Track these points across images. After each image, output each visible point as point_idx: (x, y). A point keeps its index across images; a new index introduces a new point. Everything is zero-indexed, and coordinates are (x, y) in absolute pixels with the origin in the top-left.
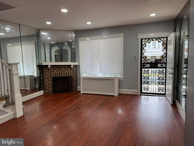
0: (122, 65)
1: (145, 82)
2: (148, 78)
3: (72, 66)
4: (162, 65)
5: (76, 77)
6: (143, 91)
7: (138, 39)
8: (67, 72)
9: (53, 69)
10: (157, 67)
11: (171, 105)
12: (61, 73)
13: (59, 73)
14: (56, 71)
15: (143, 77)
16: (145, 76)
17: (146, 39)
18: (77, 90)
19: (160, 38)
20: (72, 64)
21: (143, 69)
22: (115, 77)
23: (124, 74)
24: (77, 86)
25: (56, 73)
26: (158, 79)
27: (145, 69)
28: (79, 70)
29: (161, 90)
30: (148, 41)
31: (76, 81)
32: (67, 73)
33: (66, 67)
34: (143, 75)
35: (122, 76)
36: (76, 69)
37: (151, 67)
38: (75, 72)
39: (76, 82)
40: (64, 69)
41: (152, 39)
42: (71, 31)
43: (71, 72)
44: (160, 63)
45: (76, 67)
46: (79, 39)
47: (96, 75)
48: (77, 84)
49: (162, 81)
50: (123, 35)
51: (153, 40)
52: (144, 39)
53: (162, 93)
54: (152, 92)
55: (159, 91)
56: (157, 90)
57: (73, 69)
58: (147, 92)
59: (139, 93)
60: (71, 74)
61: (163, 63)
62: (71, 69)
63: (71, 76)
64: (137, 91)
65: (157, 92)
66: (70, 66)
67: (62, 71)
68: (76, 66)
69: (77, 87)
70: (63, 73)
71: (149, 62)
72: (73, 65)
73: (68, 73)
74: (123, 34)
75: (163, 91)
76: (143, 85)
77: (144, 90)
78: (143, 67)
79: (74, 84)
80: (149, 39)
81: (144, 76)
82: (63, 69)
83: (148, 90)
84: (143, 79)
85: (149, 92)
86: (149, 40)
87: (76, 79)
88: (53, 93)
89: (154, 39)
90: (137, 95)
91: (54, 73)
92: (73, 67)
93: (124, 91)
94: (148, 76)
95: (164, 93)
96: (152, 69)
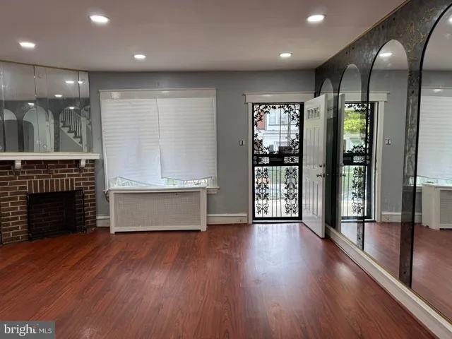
0: (214, 159)
1: (259, 196)
2: (265, 186)
3: (83, 164)
4: (293, 160)
5: (94, 192)
6: (257, 215)
7: (247, 103)
8: (69, 178)
9: (29, 173)
10: (282, 164)
11: (322, 239)
12: (52, 181)
13: (47, 182)
14: (38, 177)
15: (256, 185)
16: (259, 182)
17: (260, 105)
18: (95, 226)
19: (288, 104)
20: (84, 157)
21: (256, 168)
22: (198, 186)
23: (219, 179)
24: (95, 214)
25: (37, 182)
26: (286, 188)
27: (260, 168)
28: (101, 172)
29: (291, 209)
30: (265, 108)
31: (94, 200)
32: (67, 180)
33: (64, 167)
34: (256, 180)
35: (213, 184)
36: (93, 170)
37: (271, 164)
38: (90, 179)
39: (94, 205)
40: (61, 171)
41: (273, 105)
42: (78, 71)
43: (80, 180)
44: (289, 155)
45: (93, 166)
46: (103, 93)
47: (150, 185)
48: (95, 209)
49: (292, 191)
50: (213, 91)
51: (274, 108)
52: (257, 104)
53: (294, 215)
54: (274, 216)
55: (287, 212)
56: (284, 210)
57: (86, 170)
58: (265, 215)
59: (251, 221)
60: (80, 184)
61: (294, 155)
62: (80, 170)
63: (80, 190)
64: (246, 215)
65: (284, 215)
66: (78, 161)
67: (54, 176)
68: (92, 163)
69: (95, 217)
70: (57, 181)
71: (268, 153)
72: (87, 161)
73: (72, 180)
74: (215, 91)
75: (294, 212)
76: (256, 202)
77: (259, 212)
78: (256, 162)
79: (87, 210)
80: (267, 105)
81: (257, 183)
82: (56, 172)
83: (266, 212)
84: (257, 188)
85: (269, 215)
86: (267, 107)
87: (94, 196)
88: (30, 239)
89: (277, 106)
90: (247, 225)
91: (30, 183)
92: (86, 166)
93: (220, 218)
94: (265, 182)
95: (297, 215)
96: (274, 168)
